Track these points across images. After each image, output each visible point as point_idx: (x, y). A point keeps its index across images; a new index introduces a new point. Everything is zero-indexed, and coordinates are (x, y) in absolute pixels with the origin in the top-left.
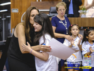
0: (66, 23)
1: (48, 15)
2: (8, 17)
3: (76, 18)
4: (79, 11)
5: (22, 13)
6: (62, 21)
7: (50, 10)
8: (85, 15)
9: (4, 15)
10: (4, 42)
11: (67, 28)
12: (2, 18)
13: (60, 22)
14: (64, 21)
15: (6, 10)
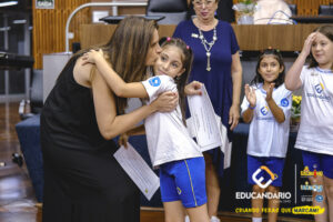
1: (142, 15)
4: (235, 7)
5: (64, 12)
6: (204, 33)
7: (149, 2)
13: (195, 36)
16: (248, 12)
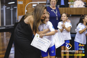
0: (57, 11)
1: (45, 6)
2: (15, 7)
3: (66, 8)
4: (69, 3)
5: (25, 5)
6: (54, 10)
7: (47, 2)
8: (73, 6)
9: (12, 6)
10: (13, 26)
11: (57, 15)
12: (11, 8)
14: (55, 10)
15: (14, 3)
16: (72, 4)
